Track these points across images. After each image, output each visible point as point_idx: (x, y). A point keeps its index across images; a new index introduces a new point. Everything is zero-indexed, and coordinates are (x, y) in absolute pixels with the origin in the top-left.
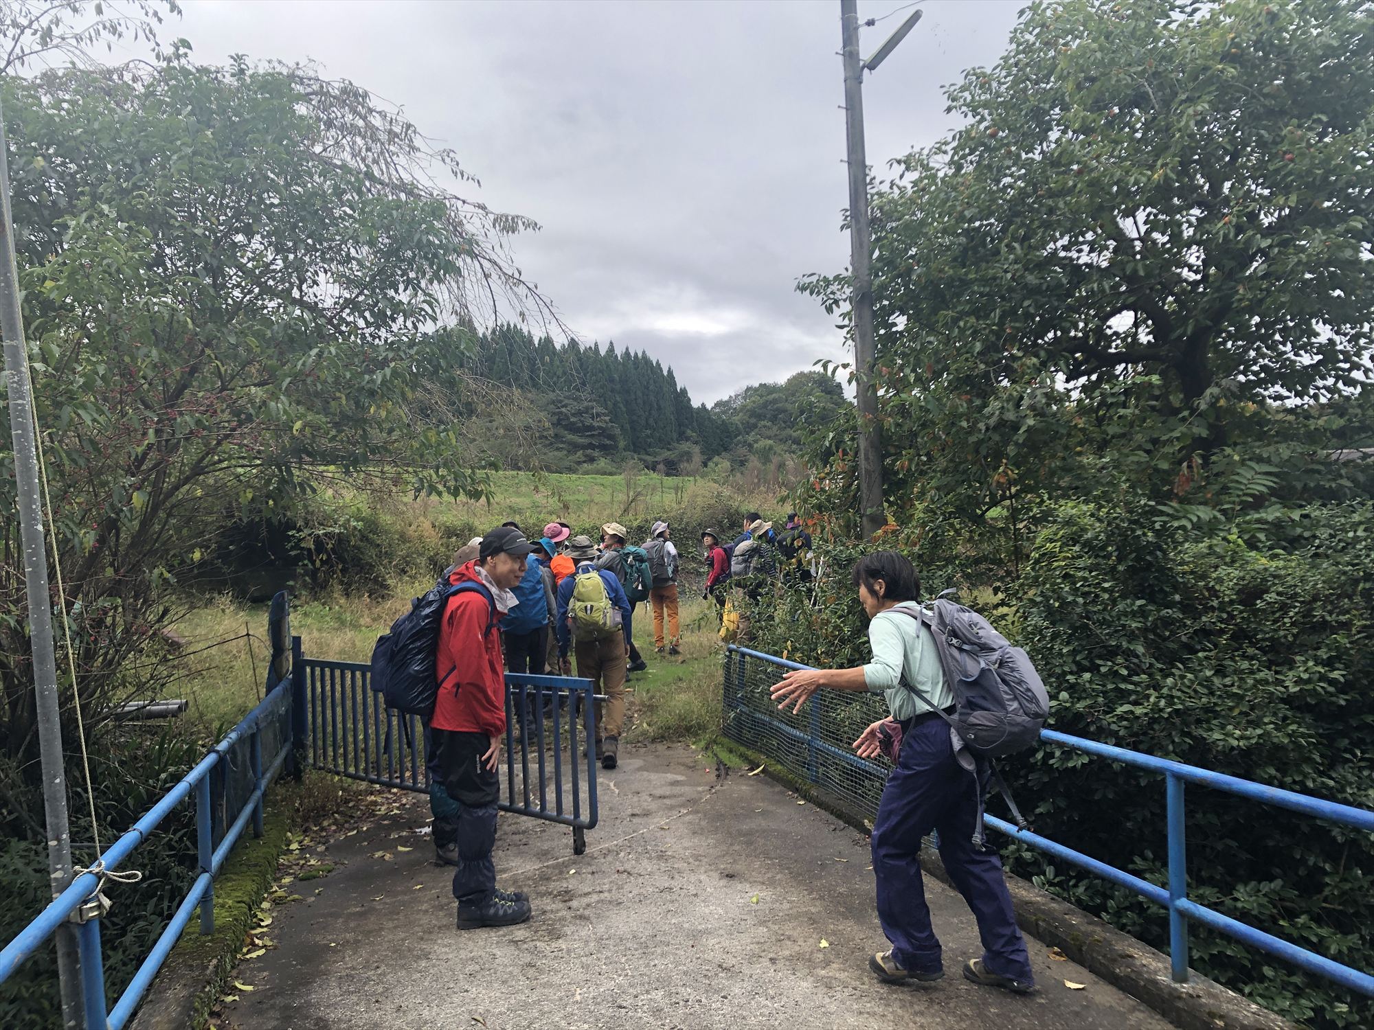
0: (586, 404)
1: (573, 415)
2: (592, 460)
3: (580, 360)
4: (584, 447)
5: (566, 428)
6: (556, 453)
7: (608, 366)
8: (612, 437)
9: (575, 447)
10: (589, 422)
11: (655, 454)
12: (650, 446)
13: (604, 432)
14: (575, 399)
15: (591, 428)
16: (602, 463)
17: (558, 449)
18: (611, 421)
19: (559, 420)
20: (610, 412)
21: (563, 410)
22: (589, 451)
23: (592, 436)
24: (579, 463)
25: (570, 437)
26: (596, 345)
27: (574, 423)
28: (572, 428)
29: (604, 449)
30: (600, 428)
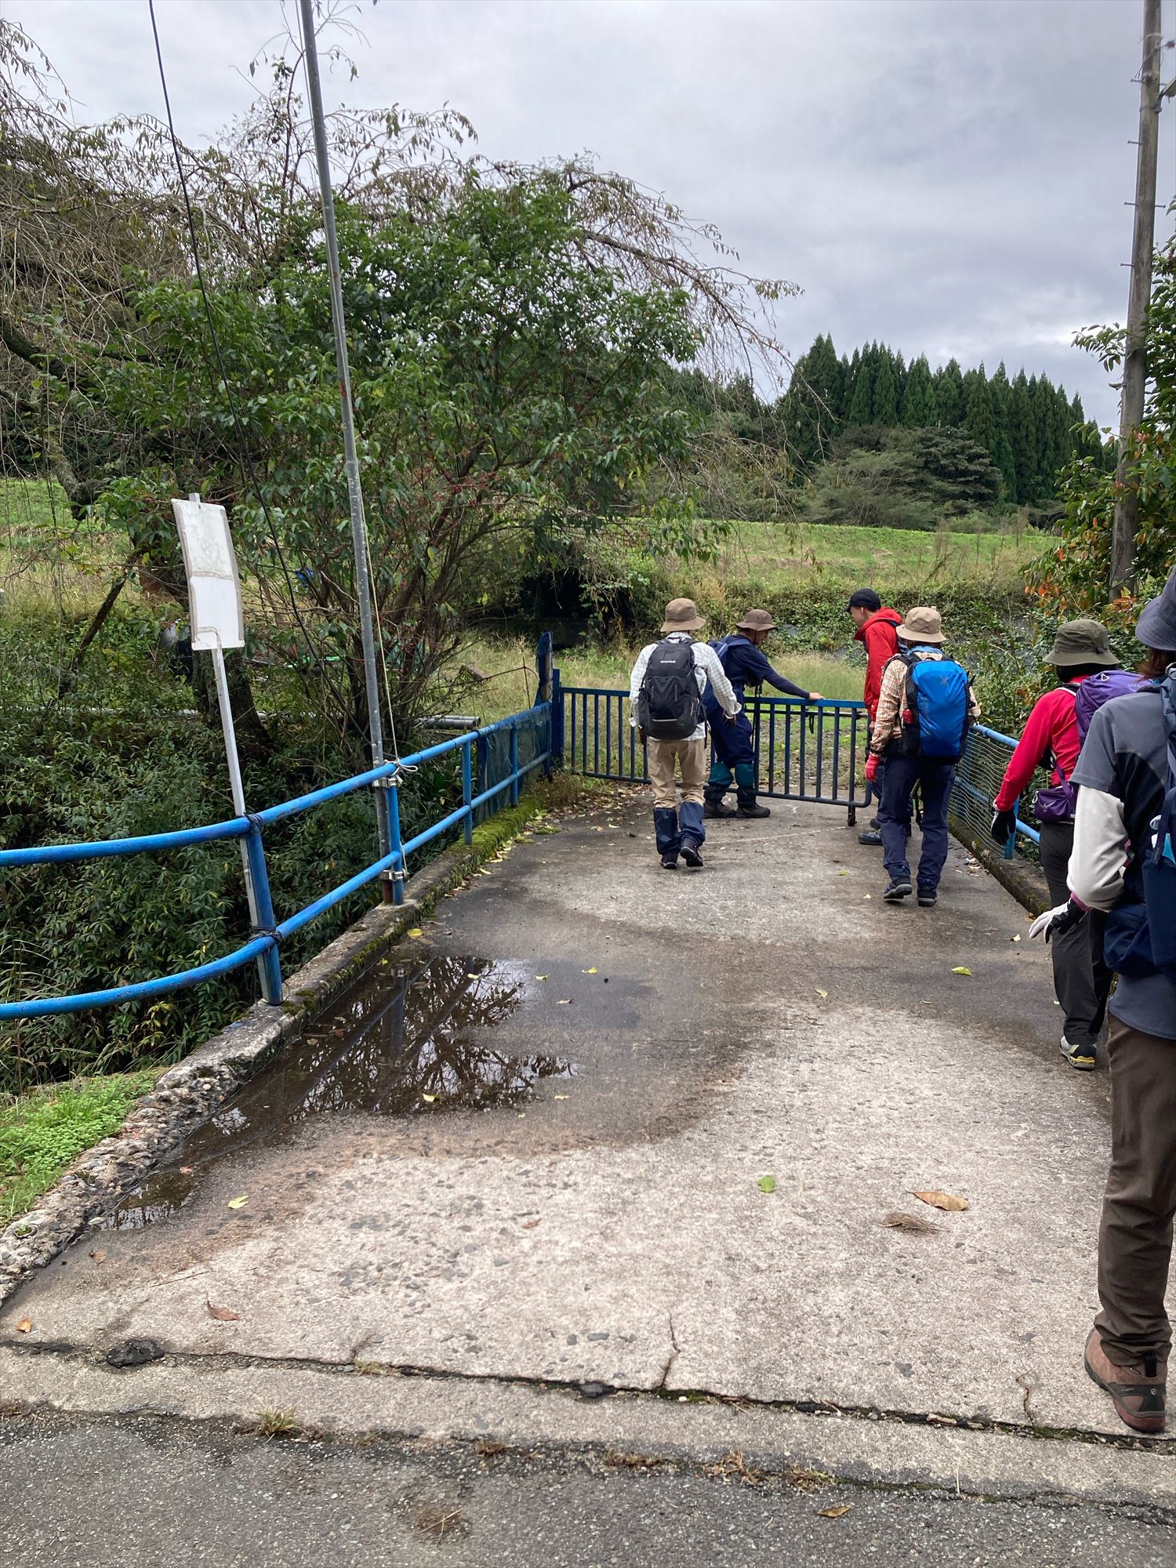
0: (961, 443)
1: (944, 456)
2: (963, 512)
3: (959, 386)
4: (954, 496)
5: (935, 472)
6: (918, 503)
7: (994, 394)
8: (991, 484)
9: (944, 496)
10: (964, 464)
11: (1045, 507)
12: (1039, 496)
13: (982, 479)
14: (949, 437)
15: (965, 473)
16: (976, 517)
17: (922, 499)
18: (991, 464)
19: (926, 462)
20: (992, 453)
21: (933, 450)
22: (962, 501)
23: (967, 483)
24: (947, 516)
25: (939, 483)
26: (982, 368)
27: (943, 467)
28: (942, 473)
29: (980, 498)
30: (976, 472)
